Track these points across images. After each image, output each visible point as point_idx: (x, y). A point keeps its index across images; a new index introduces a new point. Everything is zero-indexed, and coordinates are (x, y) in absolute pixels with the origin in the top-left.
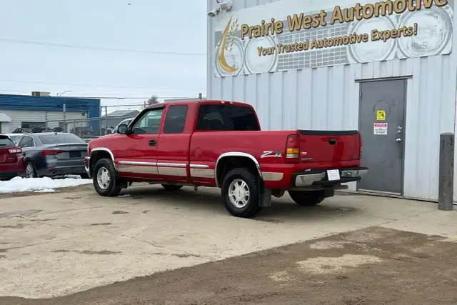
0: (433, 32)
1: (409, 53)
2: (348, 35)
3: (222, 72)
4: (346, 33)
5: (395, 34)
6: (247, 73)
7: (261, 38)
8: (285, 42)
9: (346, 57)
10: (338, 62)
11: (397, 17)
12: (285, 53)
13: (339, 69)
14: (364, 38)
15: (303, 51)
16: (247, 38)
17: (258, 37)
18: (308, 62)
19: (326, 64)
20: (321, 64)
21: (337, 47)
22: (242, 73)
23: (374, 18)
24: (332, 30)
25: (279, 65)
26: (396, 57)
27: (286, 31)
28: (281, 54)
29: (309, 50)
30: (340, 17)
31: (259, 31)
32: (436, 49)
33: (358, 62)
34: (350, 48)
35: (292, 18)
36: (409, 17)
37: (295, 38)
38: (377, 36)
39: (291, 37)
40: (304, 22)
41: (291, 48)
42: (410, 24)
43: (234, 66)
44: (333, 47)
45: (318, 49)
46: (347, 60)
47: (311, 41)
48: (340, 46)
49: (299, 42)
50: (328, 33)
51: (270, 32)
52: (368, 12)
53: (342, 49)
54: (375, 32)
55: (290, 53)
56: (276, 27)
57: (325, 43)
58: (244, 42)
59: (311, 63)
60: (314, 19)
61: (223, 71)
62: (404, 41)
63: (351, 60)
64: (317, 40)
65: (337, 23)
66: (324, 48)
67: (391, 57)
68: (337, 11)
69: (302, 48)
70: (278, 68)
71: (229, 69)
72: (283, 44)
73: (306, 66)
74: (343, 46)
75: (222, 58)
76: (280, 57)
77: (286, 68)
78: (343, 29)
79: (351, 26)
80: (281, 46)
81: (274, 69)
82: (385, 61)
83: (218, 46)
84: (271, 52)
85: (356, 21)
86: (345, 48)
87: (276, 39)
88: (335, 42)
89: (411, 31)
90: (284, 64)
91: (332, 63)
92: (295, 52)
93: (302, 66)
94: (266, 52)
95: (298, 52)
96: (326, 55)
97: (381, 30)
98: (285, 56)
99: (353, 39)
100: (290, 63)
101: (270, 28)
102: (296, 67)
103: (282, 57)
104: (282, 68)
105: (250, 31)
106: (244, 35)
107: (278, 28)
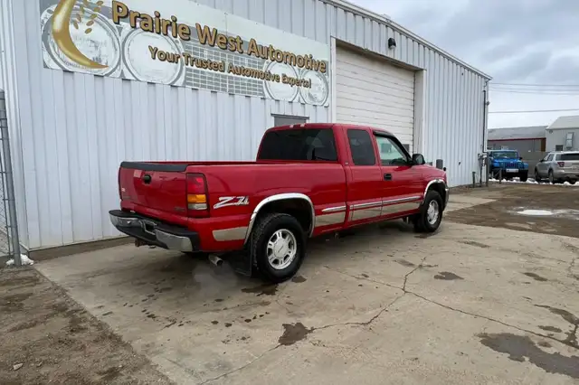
0: (319, 89)
1: (307, 100)
2: (264, 71)
3: (66, 63)
4: (262, 68)
5: (298, 83)
6: (128, 76)
7: (154, 34)
8: (194, 54)
9: (262, 91)
10: (256, 94)
11: (299, 70)
12: (195, 67)
13: (256, 99)
14: (276, 78)
15: (218, 72)
16: (126, 25)
17: (148, 31)
18: (230, 86)
19: (245, 92)
20: (239, 92)
21: (254, 79)
22: (117, 73)
23: (282, 64)
24: (249, 61)
25: (186, 79)
26: (299, 101)
27: (196, 41)
28: (189, 66)
29: (226, 73)
30: (255, 50)
31: (150, 23)
32: (321, 101)
33: (273, 99)
34: (266, 84)
35: (202, 28)
36: (306, 73)
37: (207, 53)
38: (286, 80)
39: (202, 51)
40: (218, 40)
41: (203, 64)
42: (306, 79)
43: (99, 59)
44: (250, 78)
45: (236, 76)
46: (263, 94)
47: (227, 64)
48: (257, 79)
49: (213, 60)
50: (246, 62)
51: (170, 33)
52: (279, 57)
53: (259, 82)
54: (284, 76)
55: (202, 69)
56: (180, 31)
57: (242, 71)
58: (120, 29)
59: (228, 88)
60: (230, 41)
61: (70, 61)
62: (304, 90)
63: (267, 95)
64: (234, 65)
65: (253, 56)
66: (241, 76)
67: (296, 100)
68: (253, 44)
69: (216, 68)
70: (185, 83)
72: (192, 56)
73: (223, 90)
74: (260, 79)
76: (187, 69)
77: (198, 86)
78: (259, 63)
79: (265, 64)
80: (189, 57)
81: (180, 82)
82: (291, 102)
83: (49, 11)
84: (174, 59)
85: (269, 60)
86: (261, 83)
87: (180, 45)
88: (252, 74)
89: (308, 84)
90: (195, 80)
91: (251, 93)
92: (208, 70)
93: (218, 89)
94: (165, 57)
95: (213, 71)
96: (244, 84)
97: (288, 76)
98: (195, 71)
99: (268, 76)
100: (202, 82)
101: (169, 27)
102: (209, 87)
103: (191, 70)
104: (191, 84)
105: (132, 16)
106: (119, 17)
107: (183, 33)
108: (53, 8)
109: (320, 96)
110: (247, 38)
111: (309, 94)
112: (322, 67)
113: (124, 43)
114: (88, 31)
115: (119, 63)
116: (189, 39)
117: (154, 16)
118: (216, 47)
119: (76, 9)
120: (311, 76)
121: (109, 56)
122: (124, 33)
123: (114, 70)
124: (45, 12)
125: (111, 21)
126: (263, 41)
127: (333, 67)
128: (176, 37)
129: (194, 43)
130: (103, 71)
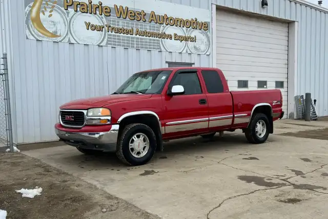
0: (203, 42)
1: (193, 51)
2: (160, 33)
3: (38, 35)
4: (159, 30)
5: (186, 39)
6: (73, 41)
7: (88, 14)
8: (113, 24)
9: (159, 43)
10: (155, 48)
11: (187, 30)
12: (113, 33)
13: (155, 52)
14: (170, 37)
15: (129, 35)
16: (71, 11)
17: (84, 12)
18: (136, 44)
19: (147, 48)
20: (143, 47)
21: (153, 38)
22: (67, 40)
23: (174, 26)
24: (150, 26)
25: (108, 41)
26: (187, 52)
27: (114, 16)
28: (110, 33)
29: (134, 36)
30: (154, 19)
31: (85, 7)
32: (204, 51)
33: (167, 51)
34: (162, 41)
35: (118, 7)
36: (192, 31)
37: (121, 24)
38: (178, 38)
39: (118, 22)
40: (129, 14)
41: (119, 31)
42: (193, 36)
43: (56, 32)
44: (151, 38)
45: (141, 37)
46: (160, 48)
47: (135, 30)
48: (155, 38)
49: (125, 28)
50: (147, 27)
51: (98, 12)
52: (171, 22)
53: (157, 40)
54: (175, 35)
55: (118, 34)
56: (104, 10)
57: (145, 34)
58: (68, 13)
59: (135, 46)
60: (136, 14)
61: (40, 34)
62: (190, 44)
63: (163, 49)
64: (140, 30)
65: (153, 23)
66: (145, 37)
67: (185, 51)
68: (153, 15)
69: (128, 33)
70: (107, 44)
71: (49, 34)
72: (112, 26)
73: (132, 47)
74: (157, 38)
75: (38, 21)
76: (108, 35)
77: (115, 45)
78: (157, 27)
79: (162, 28)
80: (110, 26)
81: (104, 44)
82: (181, 53)
83: (30, 7)
84: (100, 29)
85: (164, 25)
86: (159, 41)
87: (104, 19)
88: (152, 35)
89: (193, 40)
90: (113, 41)
91: (151, 48)
92: (122, 34)
93: (129, 46)
94: (94, 28)
95: (125, 35)
96: (147, 42)
97: (179, 34)
98: (114, 35)
99: (163, 36)
100: (118, 42)
101: (97, 9)
102: (123, 46)
103: (111, 35)
104: (111, 44)
105: (75, 4)
106: (67, 6)
107: (106, 12)
108: (31, 4)
109: (203, 47)
110: (148, 11)
111: (195, 47)
112: (205, 27)
113: (70, 22)
114: (50, 16)
115: (67, 34)
116: (110, 16)
117: (88, 3)
118: (127, 19)
119: (44, 4)
120: (195, 33)
121: (62, 29)
122: (70, 15)
123: (64, 38)
124: (27, 8)
125: (63, 9)
126: (160, 12)
127: (214, 26)
128: (102, 15)
129: (113, 17)
130: (59, 39)
